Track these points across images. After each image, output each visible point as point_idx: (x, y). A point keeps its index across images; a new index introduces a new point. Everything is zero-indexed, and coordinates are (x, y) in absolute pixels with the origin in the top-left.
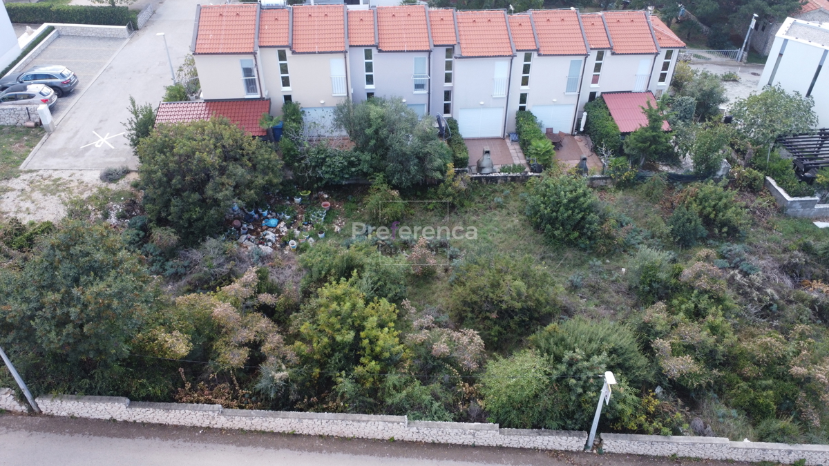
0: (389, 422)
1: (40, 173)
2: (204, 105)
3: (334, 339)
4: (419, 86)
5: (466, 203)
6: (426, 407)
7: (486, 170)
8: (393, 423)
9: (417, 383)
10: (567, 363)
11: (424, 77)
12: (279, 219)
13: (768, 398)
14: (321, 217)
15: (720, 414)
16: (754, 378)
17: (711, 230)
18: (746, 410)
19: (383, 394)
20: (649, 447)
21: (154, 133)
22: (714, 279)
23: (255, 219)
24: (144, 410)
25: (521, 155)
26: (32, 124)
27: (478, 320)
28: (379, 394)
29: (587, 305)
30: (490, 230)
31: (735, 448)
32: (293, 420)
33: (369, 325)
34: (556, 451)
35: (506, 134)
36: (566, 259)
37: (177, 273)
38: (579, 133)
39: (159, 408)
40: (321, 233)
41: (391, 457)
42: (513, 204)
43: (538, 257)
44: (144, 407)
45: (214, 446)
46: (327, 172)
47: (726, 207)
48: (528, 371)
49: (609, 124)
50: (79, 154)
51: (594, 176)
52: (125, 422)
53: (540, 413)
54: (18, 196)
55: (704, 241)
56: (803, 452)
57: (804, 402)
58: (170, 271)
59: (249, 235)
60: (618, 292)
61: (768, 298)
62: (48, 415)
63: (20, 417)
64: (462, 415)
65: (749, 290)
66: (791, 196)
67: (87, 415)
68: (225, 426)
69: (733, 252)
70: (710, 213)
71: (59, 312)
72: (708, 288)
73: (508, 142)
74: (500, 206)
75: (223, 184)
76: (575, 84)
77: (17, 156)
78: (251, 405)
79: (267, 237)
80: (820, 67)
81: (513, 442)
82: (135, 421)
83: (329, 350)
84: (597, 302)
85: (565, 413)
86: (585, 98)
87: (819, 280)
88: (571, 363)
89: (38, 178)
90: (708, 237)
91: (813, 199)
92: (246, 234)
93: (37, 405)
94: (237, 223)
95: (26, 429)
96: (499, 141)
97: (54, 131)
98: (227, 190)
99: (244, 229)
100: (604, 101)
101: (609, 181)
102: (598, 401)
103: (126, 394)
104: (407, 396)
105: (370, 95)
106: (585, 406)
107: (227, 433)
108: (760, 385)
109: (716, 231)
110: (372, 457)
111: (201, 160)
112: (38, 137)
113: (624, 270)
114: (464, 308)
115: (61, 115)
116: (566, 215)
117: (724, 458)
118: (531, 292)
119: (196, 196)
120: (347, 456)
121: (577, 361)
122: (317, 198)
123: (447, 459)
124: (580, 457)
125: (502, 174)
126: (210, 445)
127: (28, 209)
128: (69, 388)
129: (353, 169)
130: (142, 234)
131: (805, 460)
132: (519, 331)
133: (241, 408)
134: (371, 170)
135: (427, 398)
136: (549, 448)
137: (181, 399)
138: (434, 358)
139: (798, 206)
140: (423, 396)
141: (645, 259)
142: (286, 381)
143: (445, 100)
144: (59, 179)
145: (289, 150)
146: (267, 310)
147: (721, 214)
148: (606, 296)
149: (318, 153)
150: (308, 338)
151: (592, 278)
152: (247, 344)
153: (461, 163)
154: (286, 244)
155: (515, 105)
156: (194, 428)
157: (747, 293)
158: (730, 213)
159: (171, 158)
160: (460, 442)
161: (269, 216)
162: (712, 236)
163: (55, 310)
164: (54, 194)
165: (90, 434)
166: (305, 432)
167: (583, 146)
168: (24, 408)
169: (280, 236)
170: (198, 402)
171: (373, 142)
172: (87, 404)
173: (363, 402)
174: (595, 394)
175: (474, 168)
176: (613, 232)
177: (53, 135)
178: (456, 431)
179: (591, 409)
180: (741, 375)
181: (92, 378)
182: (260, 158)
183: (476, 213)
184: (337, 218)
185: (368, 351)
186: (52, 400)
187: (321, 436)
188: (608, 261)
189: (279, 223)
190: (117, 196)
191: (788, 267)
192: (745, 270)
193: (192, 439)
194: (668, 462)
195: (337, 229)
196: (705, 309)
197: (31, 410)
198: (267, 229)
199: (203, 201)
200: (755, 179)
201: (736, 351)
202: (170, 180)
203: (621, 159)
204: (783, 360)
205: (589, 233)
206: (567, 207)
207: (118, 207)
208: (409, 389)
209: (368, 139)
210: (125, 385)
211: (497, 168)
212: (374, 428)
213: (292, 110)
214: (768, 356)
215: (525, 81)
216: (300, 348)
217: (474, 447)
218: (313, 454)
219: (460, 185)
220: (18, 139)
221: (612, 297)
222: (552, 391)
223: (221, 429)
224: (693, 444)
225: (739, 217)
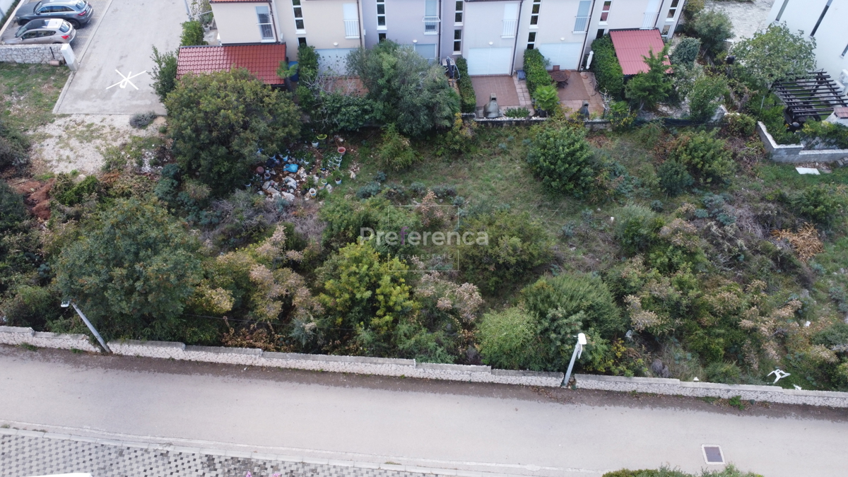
0: (401, 365)
1: (73, 117)
2: (223, 49)
3: (354, 295)
4: (429, 27)
5: (472, 148)
6: (431, 351)
7: (493, 115)
8: (404, 365)
9: (424, 330)
10: (550, 320)
11: (435, 19)
12: (298, 164)
13: (718, 344)
14: (338, 163)
15: (677, 357)
16: (710, 327)
17: (697, 179)
18: (699, 353)
19: (395, 339)
20: (614, 385)
21: (180, 85)
22: (688, 235)
23: (277, 164)
24: (197, 353)
25: (527, 95)
26: (56, 63)
27: (479, 270)
28: (392, 340)
29: (576, 254)
30: (493, 177)
31: (684, 388)
32: (321, 362)
33: (383, 284)
34: (538, 387)
35: (514, 71)
36: (561, 208)
37: (211, 223)
38: (585, 70)
39: (210, 351)
40: (338, 179)
41: (402, 391)
42: (517, 151)
43: (536, 205)
44: (197, 350)
45: (256, 381)
46: (342, 120)
47: (713, 157)
48: (517, 326)
49: (613, 66)
50: (106, 96)
51: (595, 120)
52: (182, 360)
53: (526, 359)
54: (57, 144)
55: (689, 189)
56: (739, 391)
57: (748, 348)
58: (204, 221)
59: (272, 182)
60: (604, 241)
61: (737, 249)
62: (118, 355)
63: (95, 356)
64: (461, 356)
65: (721, 241)
66: (778, 142)
67: (150, 356)
68: (265, 365)
69: (714, 203)
70: (698, 163)
71: (126, 284)
72: (682, 245)
73: (516, 79)
74: (504, 152)
75: (247, 139)
76: (582, 23)
77: (48, 98)
78: (285, 347)
79: (289, 184)
80: (827, 8)
81: (502, 380)
82: (190, 360)
83: (350, 303)
84: (585, 250)
85: (546, 359)
86: (593, 34)
87: (788, 230)
88: (554, 319)
89: (72, 124)
90: (694, 186)
91: (798, 146)
92: (269, 180)
93: (108, 348)
94: (260, 169)
95: (102, 367)
96: (507, 78)
97: (78, 68)
98: (250, 145)
99: (267, 175)
100: (611, 40)
101: (608, 125)
102: (573, 352)
103: (182, 340)
104: (416, 342)
105: (382, 36)
106: (563, 354)
107: (267, 370)
108: (715, 333)
109: (701, 180)
110: (387, 391)
111: (226, 117)
112: (64, 77)
113: (612, 218)
114: (466, 260)
115: (83, 50)
116: (563, 168)
117: (675, 394)
118: (525, 248)
119: (222, 150)
120: (366, 390)
121: (558, 318)
122: (333, 143)
123: (448, 393)
124: (557, 392)
125: (508, 119)
126: (254, 381)
127: (68, 157)
128: (134, 335)
129: (367, 117)
130: (176, 183)
131: (740, 396)
132: (513, 280)
133: (278, 350)
134: (384, 117)
135: (432, 344)
136: (532, 384)
137: (227, 342)
138: (439, 310)
139: (784, 153)
140: (429, 343)
141: (630, 215)
142: (314, 330)
143: (455, 38)
144: (92, 125)
145: (306, 97)
146: (295, 266)
147: (708, 165)
148: (594, 244)
149: (334, 101)
150: (331, 292)
151: (582, 226)
152: (280, 298)
153: (468, 109)
154: (306, 191)
155: (524, 43)
156: (239, 366)
157: (719, 244)
158: (715, 165)
159: (199, 115)
160: (459, 379)
161: (289, 161)
162: (697, 185)
163: (123, 282)
164: (90, 141)
165: (155, 371)
166: (331, 370)
167: (588, 82)
168: (98, 350)
169: (301, 182)
170: (241, 346)
171: (385, 92)
172: (150, 347)
173: (379, 346)
174: (571, 347)
175: (481, 111)
176: (606, 184)
177: (78, 74)
178: (455, 372)
179: (568, 358)
180: (699, 323)
181: (152, 327)
182: (280, 111)
183: (481, 159)
184: (352, 163)
185: (383, 304)
186: (121, 345)
187: (344, 373)
188: (599, 209)
189: (299, 168)
190: (147, 143)
191: (761, 217)
192: (721, 220)
193: (239, 375)
194: (629, 396)
195: (353, 175)
196: (677, 264)
197: (103, 350)
198: (288, 175)
199: (230, 153)
200: (747, 124)
201: (699, 302)
202: (198, 136)
203: (622, 103)
204: (737, 312)
205: (583, 185)
206: (564, 161)
207: (150, 154)
208: (417, 336)
209: (380, 88)
210: (180, 332)
211: (503, 111)
212: (388, 368)
213: (307, 54)
214: (724, 309)
215: (534, 20)
216: (324, 300)
217: (470, 383)
218: (338, 388)
219: (467, 133)
220: (46, 79)
221: (599, 246)
222: (536, 342)
223: (262, 367)
224: (650, 384)
225: (723, 168)
